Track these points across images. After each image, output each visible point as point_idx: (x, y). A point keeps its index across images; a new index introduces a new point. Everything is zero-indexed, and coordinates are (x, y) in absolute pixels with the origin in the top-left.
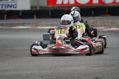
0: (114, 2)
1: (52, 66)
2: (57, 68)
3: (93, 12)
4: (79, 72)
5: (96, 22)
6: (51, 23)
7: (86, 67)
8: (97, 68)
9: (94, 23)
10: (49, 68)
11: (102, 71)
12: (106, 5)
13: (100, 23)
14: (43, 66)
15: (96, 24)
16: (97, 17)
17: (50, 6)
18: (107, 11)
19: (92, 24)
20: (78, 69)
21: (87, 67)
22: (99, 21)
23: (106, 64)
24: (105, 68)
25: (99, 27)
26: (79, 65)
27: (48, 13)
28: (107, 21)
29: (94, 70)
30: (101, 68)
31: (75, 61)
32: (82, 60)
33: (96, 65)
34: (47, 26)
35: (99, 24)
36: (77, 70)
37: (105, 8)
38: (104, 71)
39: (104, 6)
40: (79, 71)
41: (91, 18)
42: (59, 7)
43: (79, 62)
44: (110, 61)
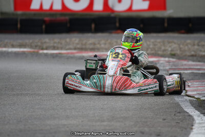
0: (130, 9)
1: (21, 118)
2: (30, 121)
3: (93, 26)
4: (68, 129)
5: (99, 43)
6: (20, 41)
7: (80, 121)
8: (98, 123)
9: (94, 44)
10: (15, 121)
11: (107, 128)
12: (116, 13)
13: (105, 44)
14: (4, 117)
15: (98, 46)
16: (100, 35)
17: (19, 12)
18: (117, 25)
19: (91, 47)
20: (66, 123)
21: (82, 121)
22: (103, 42)
23: (113, 117)
24: (113, 123)
25: (103, 51)
26: (68, 117)
27: (17, 25)
28: (117, 42)
29: (93, 126)
30: (105, 123)
31: (61, 109)
32: (73, 108)
33: (97, 118)
34: (13, 46)
35: (103, 46)
36: (65, 125)
37: (115, 18)
38: (110, 128)
39: (113, 15)
40: (68, 127)
41: (90, 35)
42: (35, 15)
43: (68, 111)
44: (121, 110)
